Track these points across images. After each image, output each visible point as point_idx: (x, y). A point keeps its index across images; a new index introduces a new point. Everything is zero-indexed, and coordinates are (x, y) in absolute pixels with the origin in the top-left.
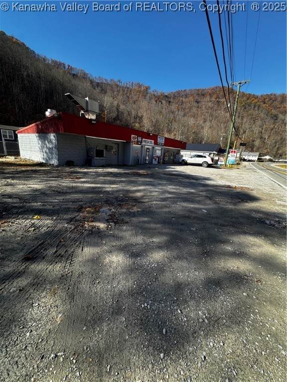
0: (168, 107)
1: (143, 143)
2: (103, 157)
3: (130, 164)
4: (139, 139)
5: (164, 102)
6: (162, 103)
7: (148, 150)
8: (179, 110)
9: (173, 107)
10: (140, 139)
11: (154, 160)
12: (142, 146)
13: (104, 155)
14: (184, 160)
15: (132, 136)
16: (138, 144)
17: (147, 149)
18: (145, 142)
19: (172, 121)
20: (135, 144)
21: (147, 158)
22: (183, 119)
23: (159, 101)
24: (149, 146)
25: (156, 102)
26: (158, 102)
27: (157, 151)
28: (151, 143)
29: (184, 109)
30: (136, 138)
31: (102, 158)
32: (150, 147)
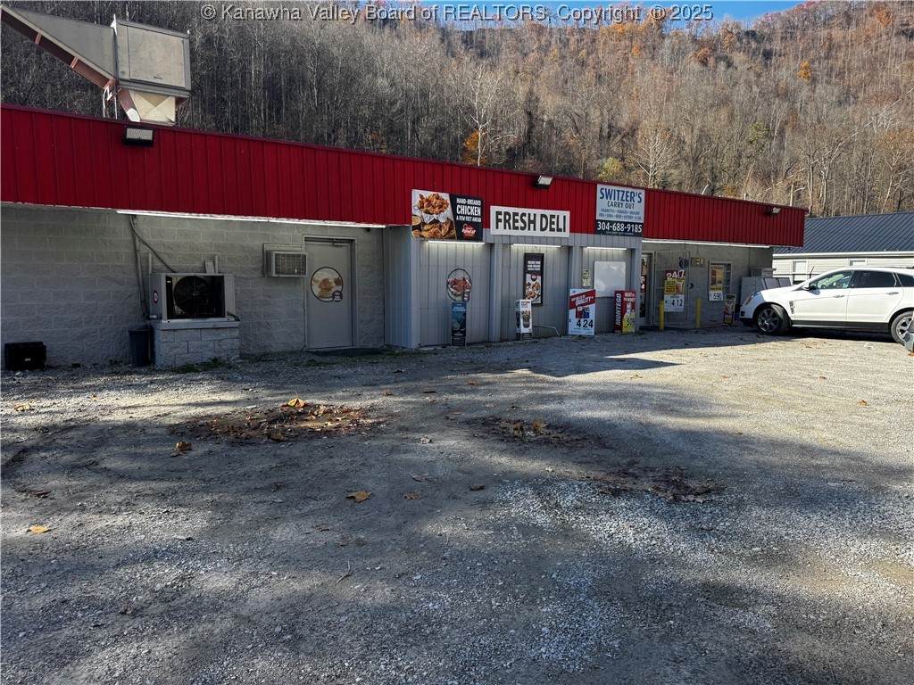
0: (759, 75)
1: (496, 231)
2: (220, 312)
3: (414, 344)
4: (464, 210)
5: (738, 58)
6: (729, 65)
7: (534, 265)
8: (814, 80)
9: (783, 74)
10: (470, 209)
11: (572, 313)
12: (491, 246)
13: (230, 305)
14: (768, 305)
15: (417, 195)
16: (461, 237)
17: (528, 257)
18: (508, 221)
19: (782, 131)
20: (434, 237)
21: (526, 307)
22: (836, 113)
23: (718, 59)
24: (540, 240)
25: (704, 62)
26: (711, 61)
27: (600, 267)
28: (550, 224)
29: (841, 74)
30: (442, 206)
31: (212, 321)
32: (549, 250)
